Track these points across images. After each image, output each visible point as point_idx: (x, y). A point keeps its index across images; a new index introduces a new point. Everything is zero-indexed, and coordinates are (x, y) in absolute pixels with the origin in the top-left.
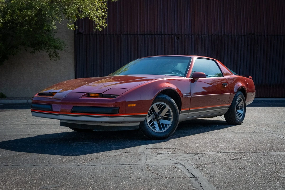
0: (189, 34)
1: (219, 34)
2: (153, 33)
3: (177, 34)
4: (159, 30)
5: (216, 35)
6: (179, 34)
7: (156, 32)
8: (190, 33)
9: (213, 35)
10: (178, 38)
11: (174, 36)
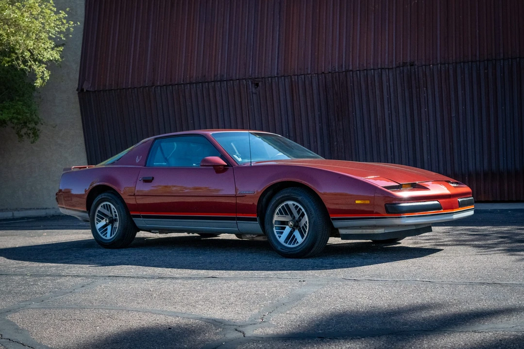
0: (276, 76)
1: (337, 70)
2: (209, 80)
3: (253, 76)
4: (219, 72)
5: (330, 72)
6: (256, 77)
7: (215, 76)
8: (277, 74)
9: (323, 73)
10: (257, 85)
11: (248, 81)
